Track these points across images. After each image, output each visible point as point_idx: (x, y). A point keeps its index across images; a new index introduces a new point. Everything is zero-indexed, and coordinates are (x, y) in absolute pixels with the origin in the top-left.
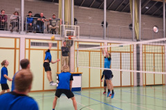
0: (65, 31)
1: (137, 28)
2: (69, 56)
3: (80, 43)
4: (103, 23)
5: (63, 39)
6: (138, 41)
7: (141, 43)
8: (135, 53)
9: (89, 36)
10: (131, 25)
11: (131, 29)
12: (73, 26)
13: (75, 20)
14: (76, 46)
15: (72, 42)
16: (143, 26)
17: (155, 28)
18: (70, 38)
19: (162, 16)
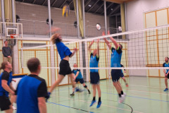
0: (7, 29)
1: (82, 26)
2: (12, 56)
3: (24, 42)
4: (48, 20)
5: (4, 38)
6: (83, 38)
7: (86, 40)
9: (33, 34)
10: (76, 23)
11: (76, 26)
12: (14, 23)
13: (17, 17)
14: (20, 45)
15: (15, 41)
16: (87, 24)
17: (98, 25)
18: (12, 37)
19: (103, 14)
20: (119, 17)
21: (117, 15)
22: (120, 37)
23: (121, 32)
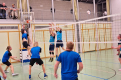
0: (24, 17)
1: (76, 12)
3: (36, 25)
4: (52, 9)
5: (22, 23)
6: (77, 21)
7: (79, 22)
8: (76, 30)
9: (42, 19)
10: (72, 10)
11: (72, 13)
12: (29, 12)
13: (31, 8)
14: (33, 28)
16: (80, 10)
17: (88, 11)
18: (27, 22)
19: (93, 3)
20: (105, 4)
21: (103, 3)
22: (106, 19)
23: (106, 15)
